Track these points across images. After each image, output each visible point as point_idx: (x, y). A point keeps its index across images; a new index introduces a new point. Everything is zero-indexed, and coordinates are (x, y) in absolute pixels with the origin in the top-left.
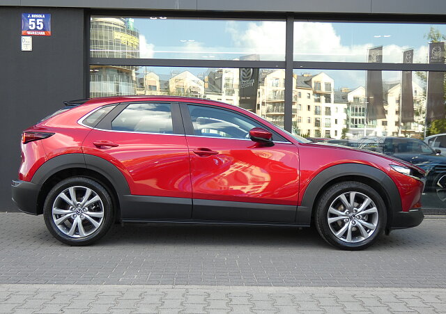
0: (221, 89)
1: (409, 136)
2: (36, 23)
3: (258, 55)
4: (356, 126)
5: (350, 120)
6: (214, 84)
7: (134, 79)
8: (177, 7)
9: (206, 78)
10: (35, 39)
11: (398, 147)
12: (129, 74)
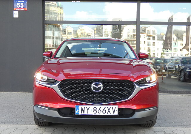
0: (102, 34)
2: (20, 5)
4: (168, 51)
6: (99, 32)
7: (61, 29)
9: (95, 29)
10: (20, 12)
11: (189, 61)
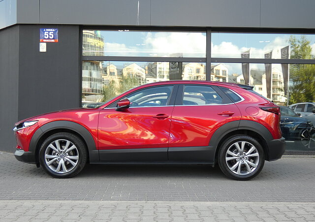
0: (156, 74)
2: (49, 35)
3: (182, 54)
6: (152, 71)
7: (101, 68)
8: (138, 24)
9: (146, 67)
10: (49, 45)
12: (98, 65)
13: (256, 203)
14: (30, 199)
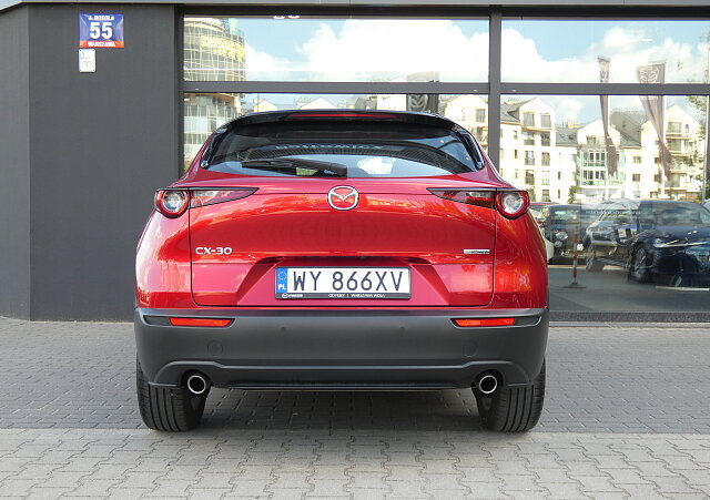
1: (676, 198)
4: (591, 183)
5: (582, 174)
7: (240, 112)
10: (101, 54)
12: (230, 102)
13: (598, 435)
14: (53, 426)
